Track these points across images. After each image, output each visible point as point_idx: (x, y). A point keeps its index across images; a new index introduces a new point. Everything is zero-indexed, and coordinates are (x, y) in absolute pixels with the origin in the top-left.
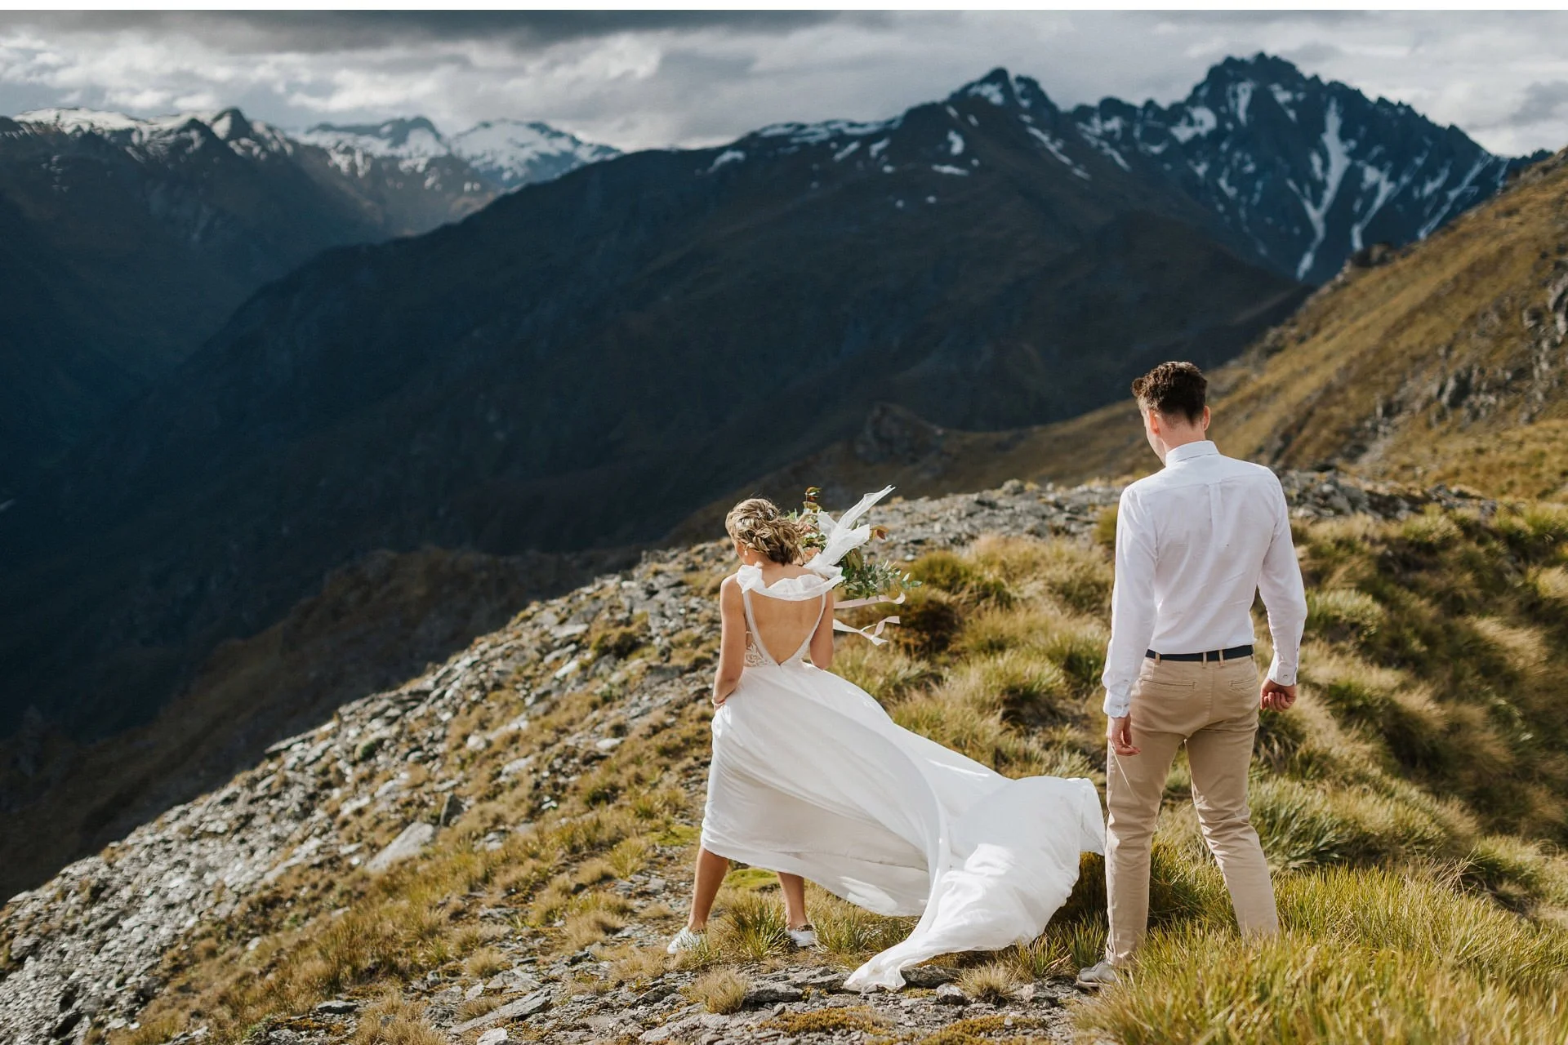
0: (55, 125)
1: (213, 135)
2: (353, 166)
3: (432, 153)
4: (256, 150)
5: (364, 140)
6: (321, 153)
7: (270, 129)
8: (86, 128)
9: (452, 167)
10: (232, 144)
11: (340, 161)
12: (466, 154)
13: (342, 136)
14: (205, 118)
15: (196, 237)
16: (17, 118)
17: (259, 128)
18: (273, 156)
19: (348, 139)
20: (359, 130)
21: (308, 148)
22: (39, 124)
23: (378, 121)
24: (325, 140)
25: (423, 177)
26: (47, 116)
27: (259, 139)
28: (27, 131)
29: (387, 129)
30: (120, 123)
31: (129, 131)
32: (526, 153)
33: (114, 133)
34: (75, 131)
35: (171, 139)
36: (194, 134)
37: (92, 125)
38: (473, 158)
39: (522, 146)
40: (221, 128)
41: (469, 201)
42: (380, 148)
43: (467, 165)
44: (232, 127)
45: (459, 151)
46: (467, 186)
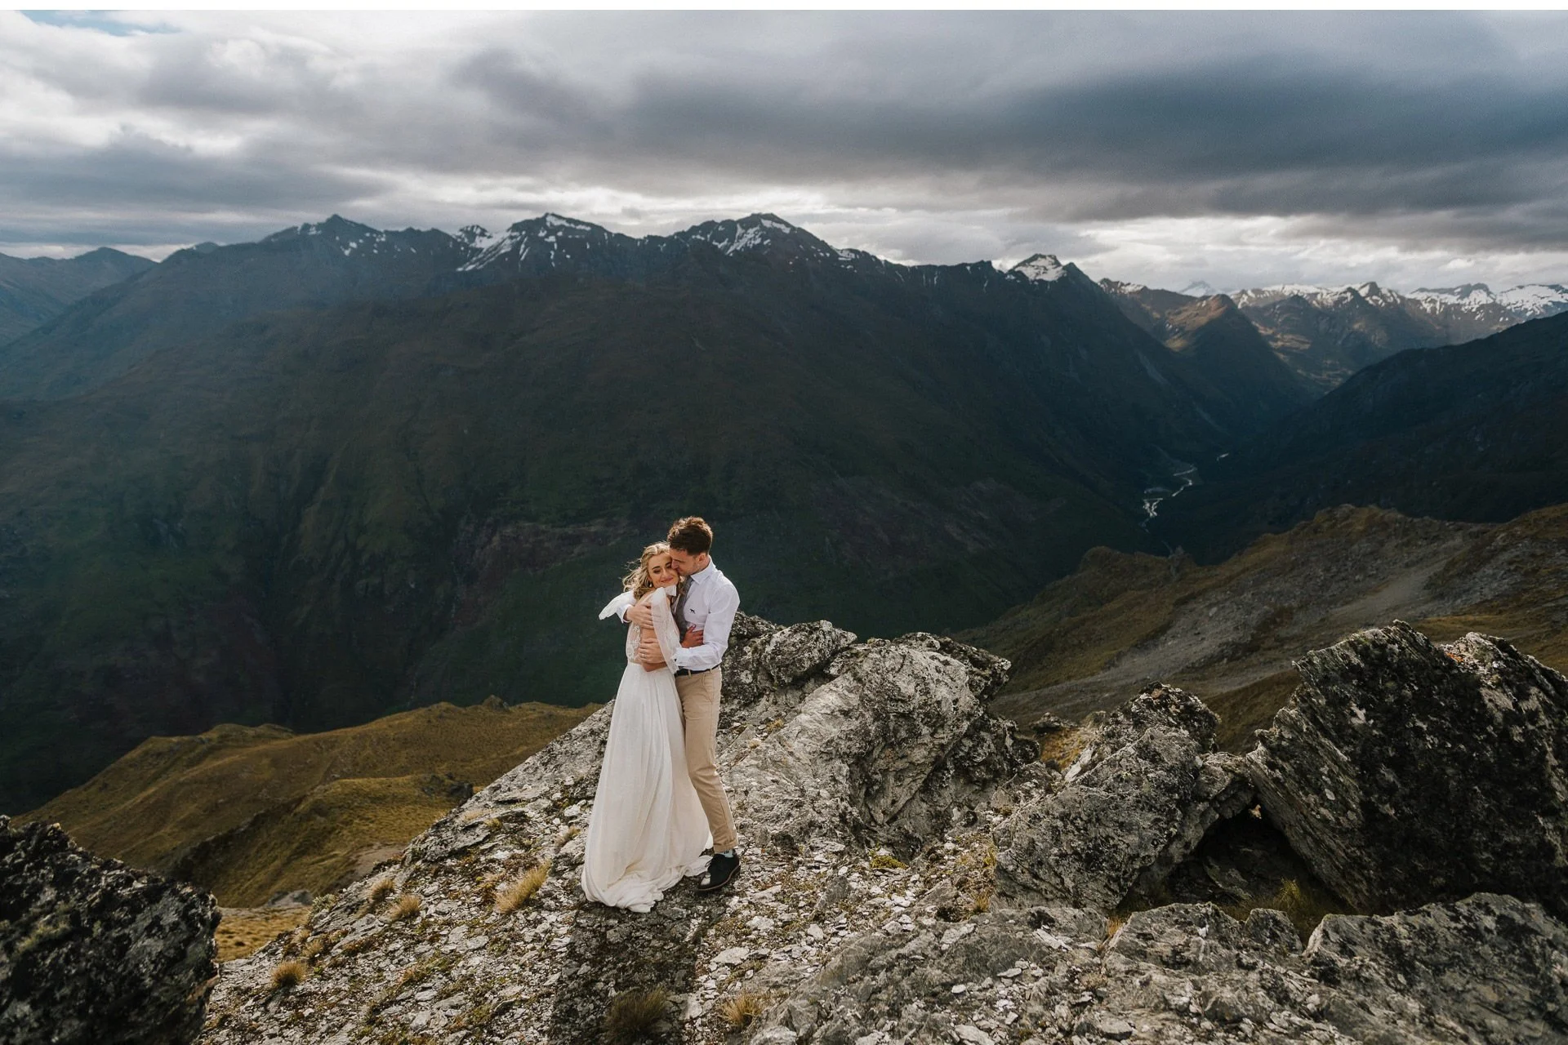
0: (1281, 292)
1: (1359, 295)
2: (1434, 309)
3: (1484, 302)
4: (1381, 301)
5: (1443, 296)
6: (1417, 302)
7: (1390, 291)
8: (1296, 292)
9: (1495, 309)
10: (1368, 299)
11: (1428, 307)
12: (1505, 303)
13: (1430, 294)
14: (1356, 287)
15: (1340, 342)
16: (1264, 289)
17: (1384, 291)
18: (1388, 304)
19: (1434, 296)
20: (1442, 291)
21: (1409, 300)
22: (1274, 291)
23: (1454, 287)
24: (1420, 296)
25: (1475, 314)
26: (1278, 288)
27: (1383, 297)
29: (1459, 290)
30: (1312, 290)
31: (1316, 294)
32: (1545, 301)
33: (1308, 295)
34: (1290, 294)
35: (1336, 297)
36: (1349, 294)
37: (1298, 291)
38: (1509, 305)
39: (1543, 298)
40: (1363, 292)
41: (1501, 325)
42: (1452, 300)
43: (1504, 308)
44: (1370, 291)
45: (1501, 301)
46: (1501, 319)
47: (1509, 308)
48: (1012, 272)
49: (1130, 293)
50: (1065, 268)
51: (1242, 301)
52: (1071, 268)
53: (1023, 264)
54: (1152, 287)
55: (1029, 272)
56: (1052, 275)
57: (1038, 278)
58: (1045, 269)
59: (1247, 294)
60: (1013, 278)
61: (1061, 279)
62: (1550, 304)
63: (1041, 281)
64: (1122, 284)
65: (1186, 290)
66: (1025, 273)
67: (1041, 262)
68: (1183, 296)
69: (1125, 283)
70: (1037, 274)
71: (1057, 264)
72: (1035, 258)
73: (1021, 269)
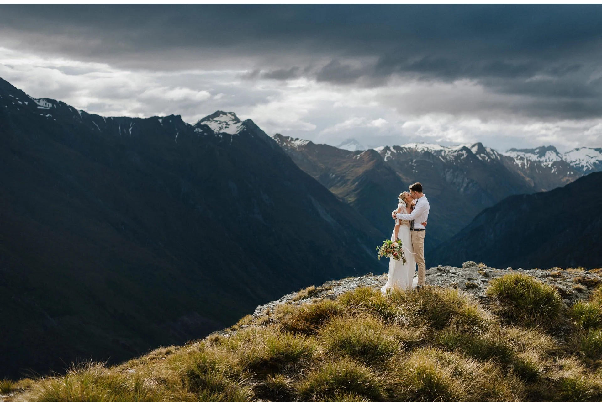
0: (415, 149)
1: (471, 152)
2: (523, 165)
3: (555, 160)
4: (487, 158)
5: (528, 155)
6: (511, 159)
7: (492, 150)
8: (426, 149)
9: (563, 165)
10: (478, 156)
11: (519, 162)
12: (568, 161)
13: (519, 153)
14: (468, 146)
15: (462, 190)
16: (402, 146)
17: (488, 150)
18: (492, 160)
19: (522, 154)
20: (526, 151)
21: (506, 157)
22: (409, 148)
23: (534, 148)
24: (513, 155)
25: (551, 169)
26: (412, 146)
27: (488, 154)
28: (406, 151)
29: (537, 151)
30: (438, 148)
31: (441, 151)
32: (593, 160)
33: (435, 151)
34: (422, 151)
35: (455, 154)
36: (464, 152)
37: (428, 148)
38: (571, 162)
39: (592, 158)
40: (474, 150)
41: (569, 179)
42: (534, 158)
43: (568, 164)
44: (478, 149)
45: (566, 159)
46: (568, 173)
47: (571, 164)
48: (198, 125)
49: (299, 146)
50: (244, 123)
51: (387, 155)
52: (249, 124)
53: (207, 118)
54: (316, 142)
55: (214, 126)
56: (233, 129)
57: (221, 132)
58: (227, 124)
59: (390, 150)
60: (201, 131)
61: (242, 133)
62: (597, 162)
63: (224, 134)
64: (292, 139)
65: (341, 145)
66: (210, 126)
67: (222, 118)
68: (339, 149)
69: (294, 138)
70: (221, 128)
71: (237, 120)
72: (217, 114)
73: (207, 123)
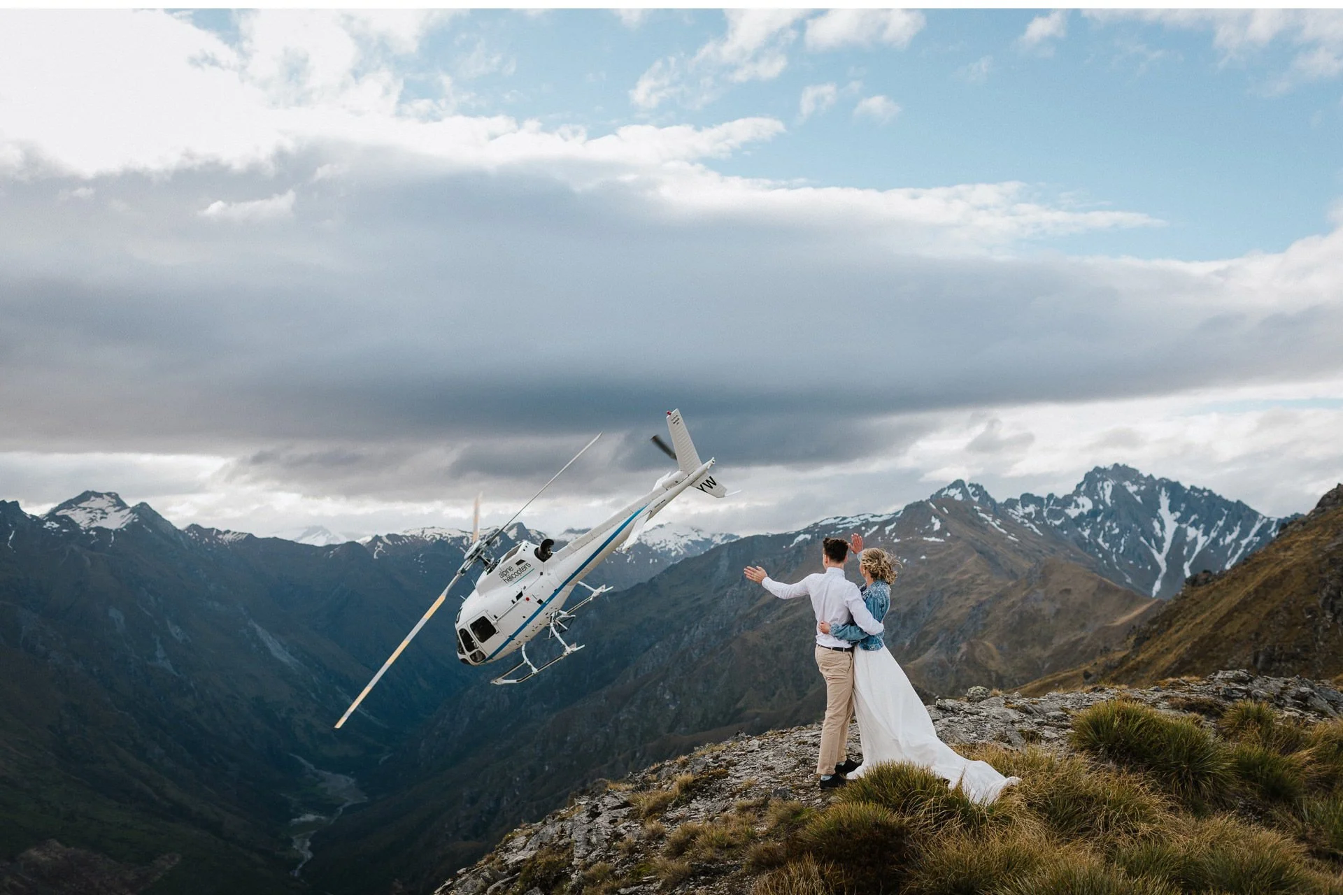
0: (421, 537)
1: (507, 538)
7: (539, 533)
8: (439, 537)
9: (642, 551)
12: (650, 543)
14: (503, 529)
16: (401, 534)
17: (533, 533)
22: (412, 536)
25: (626, 557)
28: (407, 541)
30: (456, 534)
31: (462, 538)
32: (684, 541)
33: (453, 539)
34: (432, 539)
37: (441, 535)
38: (654, 545)
39: (682, 537)
40: (512, 534)
41: (653, 567)
43: (650, 549)
44: (517, 533)
45: (645, 541)
46: (651, 561)
47: (654, 548)
48: (52, 516)
49: (230, 543)
50: (133, 510)
51: (377, 550)
52: (143, 510)
53: (69, 504)
54: (260, 534)
55: (80, 518)
56: (115, 521)
57: (93, 525)
58: (103, 512)
59: (382, 541)
60: (56, 525)
61: (132, 526)
62: (690, 543)
63: (98, 529)
64: (219, 532)
65: (301, 538)
66: (73, 517)
67: (96, 503)
68: (298, 544)
69: (223, 530)
70: (92, 520)
71: (120, 505)
72: (86, 496)
73: (69, 513)
